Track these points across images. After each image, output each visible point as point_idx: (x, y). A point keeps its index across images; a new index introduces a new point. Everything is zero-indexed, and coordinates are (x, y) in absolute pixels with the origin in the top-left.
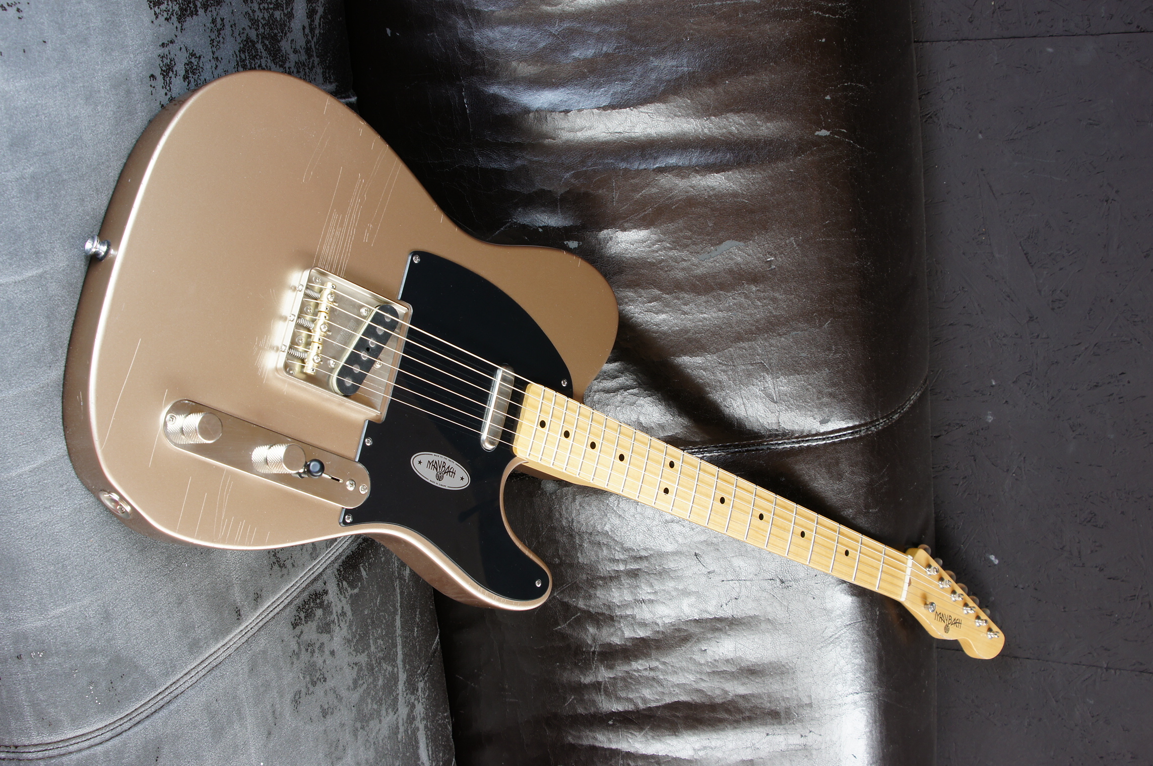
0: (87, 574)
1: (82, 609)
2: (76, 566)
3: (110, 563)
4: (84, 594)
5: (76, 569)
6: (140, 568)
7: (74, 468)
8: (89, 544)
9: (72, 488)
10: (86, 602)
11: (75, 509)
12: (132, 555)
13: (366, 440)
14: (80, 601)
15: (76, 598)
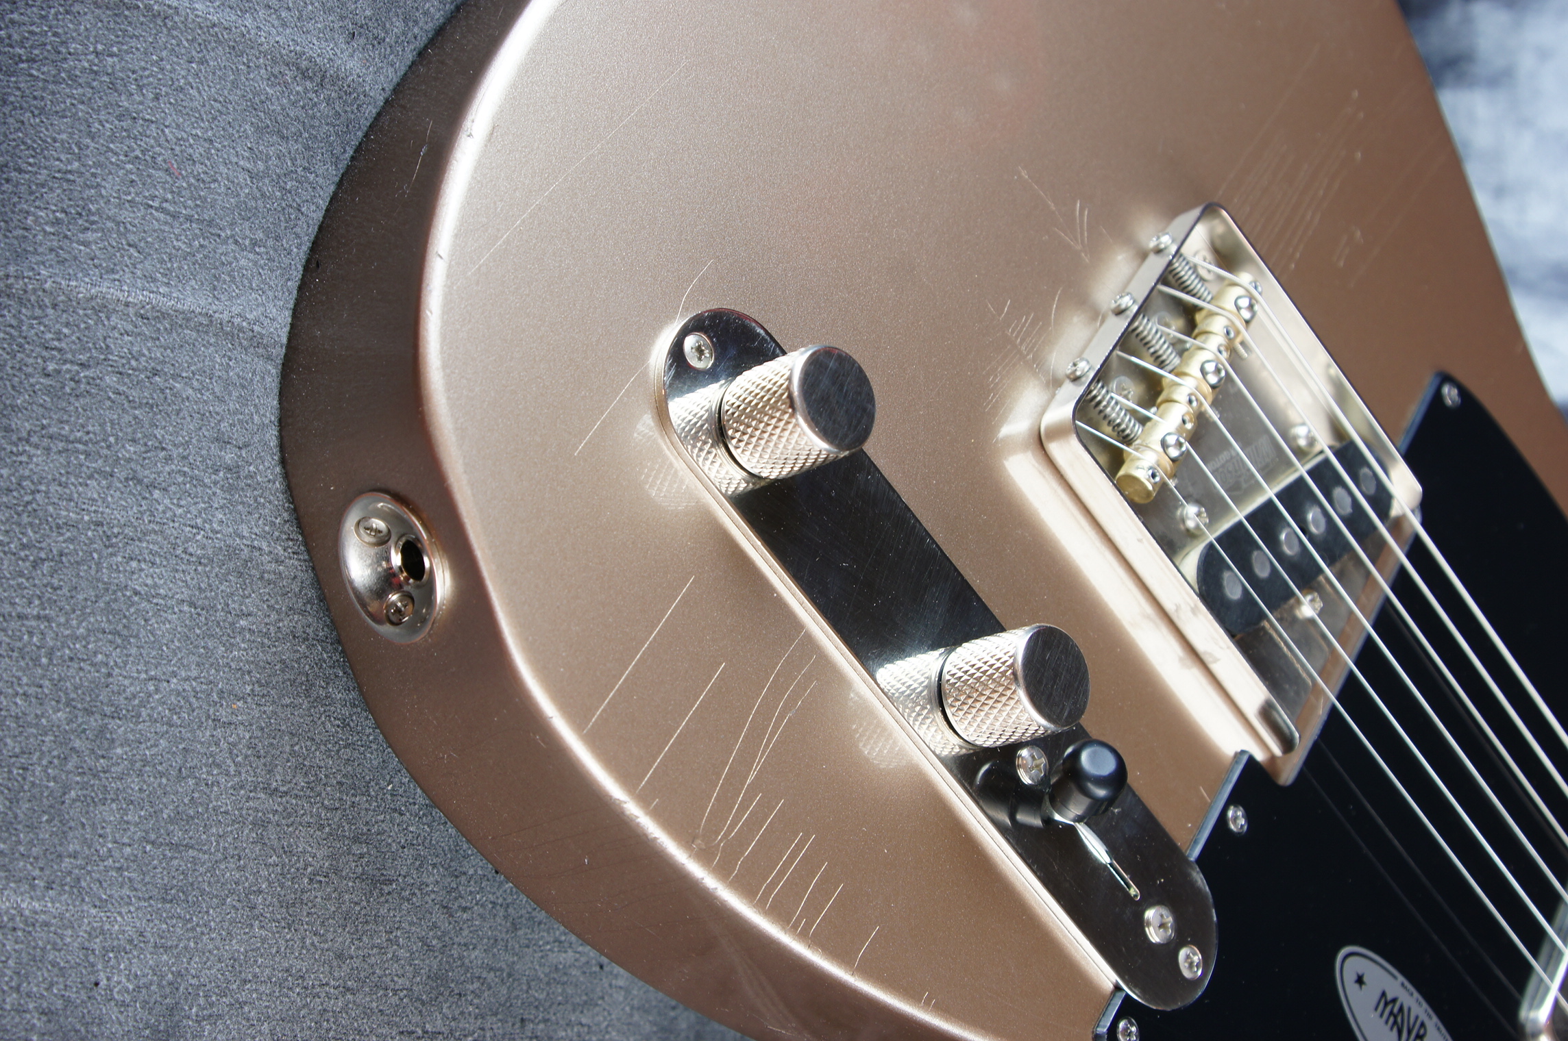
0: (171, 821)
1: (97, 944)
2: (145, 763)
3: (260, 840)
4: (126, 891)
5: (140, 775)
6: (342, 939)
7: (282, 423)
8: (223, 714)
9: (251, 476)
10: (124, 923)
11: (232, 553)
12: (337, 871)
13: (1230, 813)
14: (101, 904)
15: (95, 887)
